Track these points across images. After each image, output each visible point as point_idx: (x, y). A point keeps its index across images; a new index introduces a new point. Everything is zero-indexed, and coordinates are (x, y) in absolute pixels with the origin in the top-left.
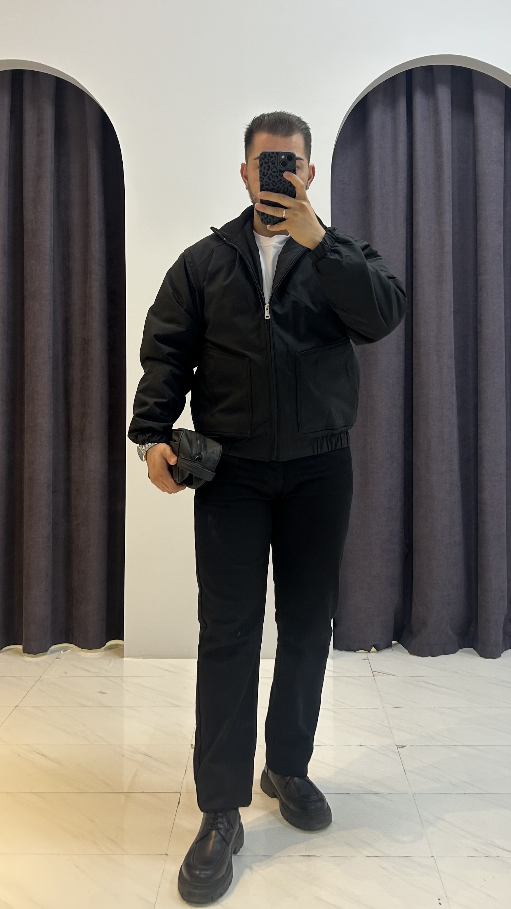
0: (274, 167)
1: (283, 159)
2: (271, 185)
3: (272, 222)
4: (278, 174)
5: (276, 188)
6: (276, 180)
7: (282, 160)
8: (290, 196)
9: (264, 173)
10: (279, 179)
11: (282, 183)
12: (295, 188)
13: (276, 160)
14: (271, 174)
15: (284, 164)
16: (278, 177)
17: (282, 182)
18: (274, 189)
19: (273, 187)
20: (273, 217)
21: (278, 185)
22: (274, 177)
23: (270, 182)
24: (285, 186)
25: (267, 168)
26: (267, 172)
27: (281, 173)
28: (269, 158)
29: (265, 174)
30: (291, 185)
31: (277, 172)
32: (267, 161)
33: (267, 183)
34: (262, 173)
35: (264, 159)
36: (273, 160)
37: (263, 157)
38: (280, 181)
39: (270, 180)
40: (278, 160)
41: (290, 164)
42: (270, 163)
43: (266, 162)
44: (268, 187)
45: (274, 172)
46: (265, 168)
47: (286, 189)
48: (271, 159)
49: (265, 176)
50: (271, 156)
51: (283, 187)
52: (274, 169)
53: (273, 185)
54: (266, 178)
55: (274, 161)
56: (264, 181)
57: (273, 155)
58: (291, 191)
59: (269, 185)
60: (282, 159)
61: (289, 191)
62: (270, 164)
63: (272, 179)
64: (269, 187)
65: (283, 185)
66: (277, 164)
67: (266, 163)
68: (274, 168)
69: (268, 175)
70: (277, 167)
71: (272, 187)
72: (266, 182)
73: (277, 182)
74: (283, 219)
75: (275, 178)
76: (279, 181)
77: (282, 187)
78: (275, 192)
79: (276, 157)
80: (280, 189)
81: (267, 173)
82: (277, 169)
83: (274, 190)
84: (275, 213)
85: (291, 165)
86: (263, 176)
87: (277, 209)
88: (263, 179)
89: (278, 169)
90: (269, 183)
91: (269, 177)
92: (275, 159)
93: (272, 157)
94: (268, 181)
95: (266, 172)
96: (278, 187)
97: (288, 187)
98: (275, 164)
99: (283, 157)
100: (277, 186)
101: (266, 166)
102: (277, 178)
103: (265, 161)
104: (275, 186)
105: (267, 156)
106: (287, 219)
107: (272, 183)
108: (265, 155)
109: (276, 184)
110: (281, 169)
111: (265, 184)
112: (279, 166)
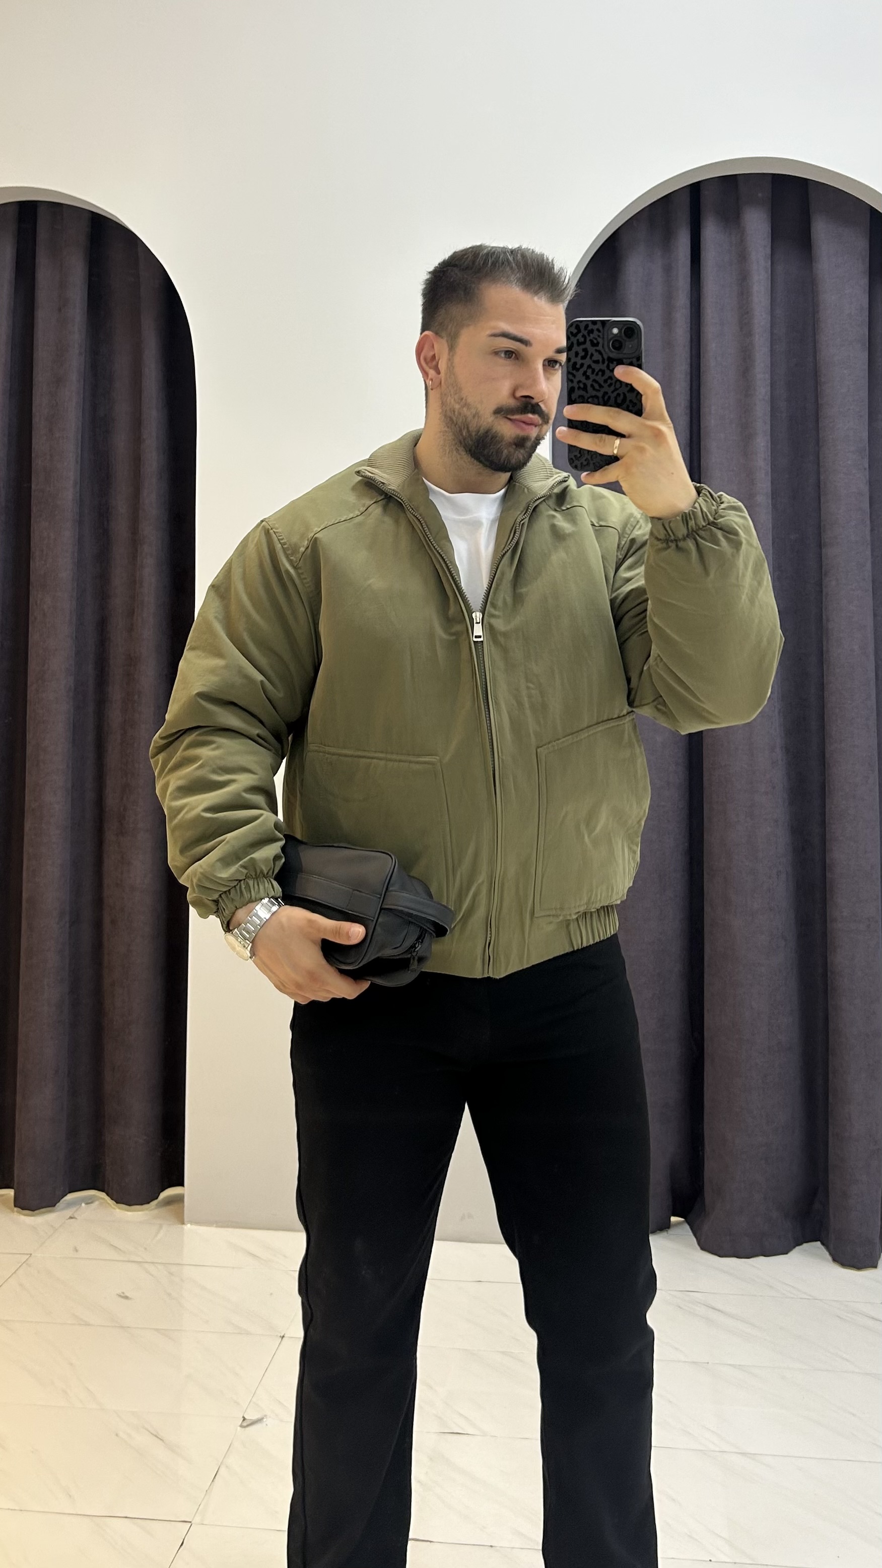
0: (596, 350)
1: (616, 335)
2: (589, 388)
3: (592, 466)
4: (604, 367)
5: (600, 394)
6: (600, 379)
7: (614, 337)
8: (631, 411)
9: (575, 363)
10: (606, 377)
11: (613, 385)
12: (641, 395)
13: (601, 336)
14: (589, 367)
15: (617, 345)
16: (603, 372)
17: (613, 381)
18: (597, 397)
19: (594, 393)
20: (595, 454)
21: (606, 388)
22: (595, 373)
23: (589, 383)
24: (620, 391)
25: (582, 354)
26: (583, 361)
27: (611, 365)
28: (586, 333)
29: (578, 366)
30: (632, 389)
31: (603, 362)
32: (582, 340)
33: (582, 385)
34: (571, 363)
35: (575, 335)
36: (594, 338)
37: (575, 331)
38: (609, 381)
39: (588, 378)
40: (605, 337)
41: (630, 346)
42: (588, 343)
43: (580, 341)
44: (582, 393)
45: (597, 362)
46: (577, 354)
47: (622, 396)
48: (589, 335)
49: (578, 370)
50: (590, 328)
51: (615, 393)
52: (597, 357)
53: (594, 389)
54: (579, 376)
55: (596, 339)
56: (576, 380)
57: (595, 327)
58: (631, 401)
59: (585, 388)
60: (612, 336)
61: (628, 402)
62: (588, 345)
63: (593, 377)
64: (585, 392)
65: (616, 389)
66: (603, 347)
67: (579, 344)
68: (598, 353)
69: (585, 368)
70: (602, 351)
71: (591, 392)
72: (579, 382)
73: (602, 383)
74: (614, 459)
75: (597, 374)
76: (606, 381)
77: (613, 392)
78: (599, 404)
79: (601, 329)
80: (609, 397)
81: (582, 365)
82: (603, 357)
83: (596, 400)
84: (596, 444)
85: (631, 348)
86: (573, 370)
87: (602, 437)
88: (574, 376)
89: (606, 357)
90: (585, 385)
91: (585, 373)
92: (599, 336)
93: (592, 331)
94: (583, 379)
95: (579, 361)
96: (606, 393)
97: (626, 393)
98: (598, 343)
99: (615, 331)
100: (603, 390)
101: (579, 349)
102: (603, 375)
103: (578, 340)
104: (599, 391)
105: (582, 328)
106: (622, 457)
107: (592, 386)
108: (578, 327)
109: (601, 386)
110: (612, 355)
111: (578, 386)
112: (607, 350)
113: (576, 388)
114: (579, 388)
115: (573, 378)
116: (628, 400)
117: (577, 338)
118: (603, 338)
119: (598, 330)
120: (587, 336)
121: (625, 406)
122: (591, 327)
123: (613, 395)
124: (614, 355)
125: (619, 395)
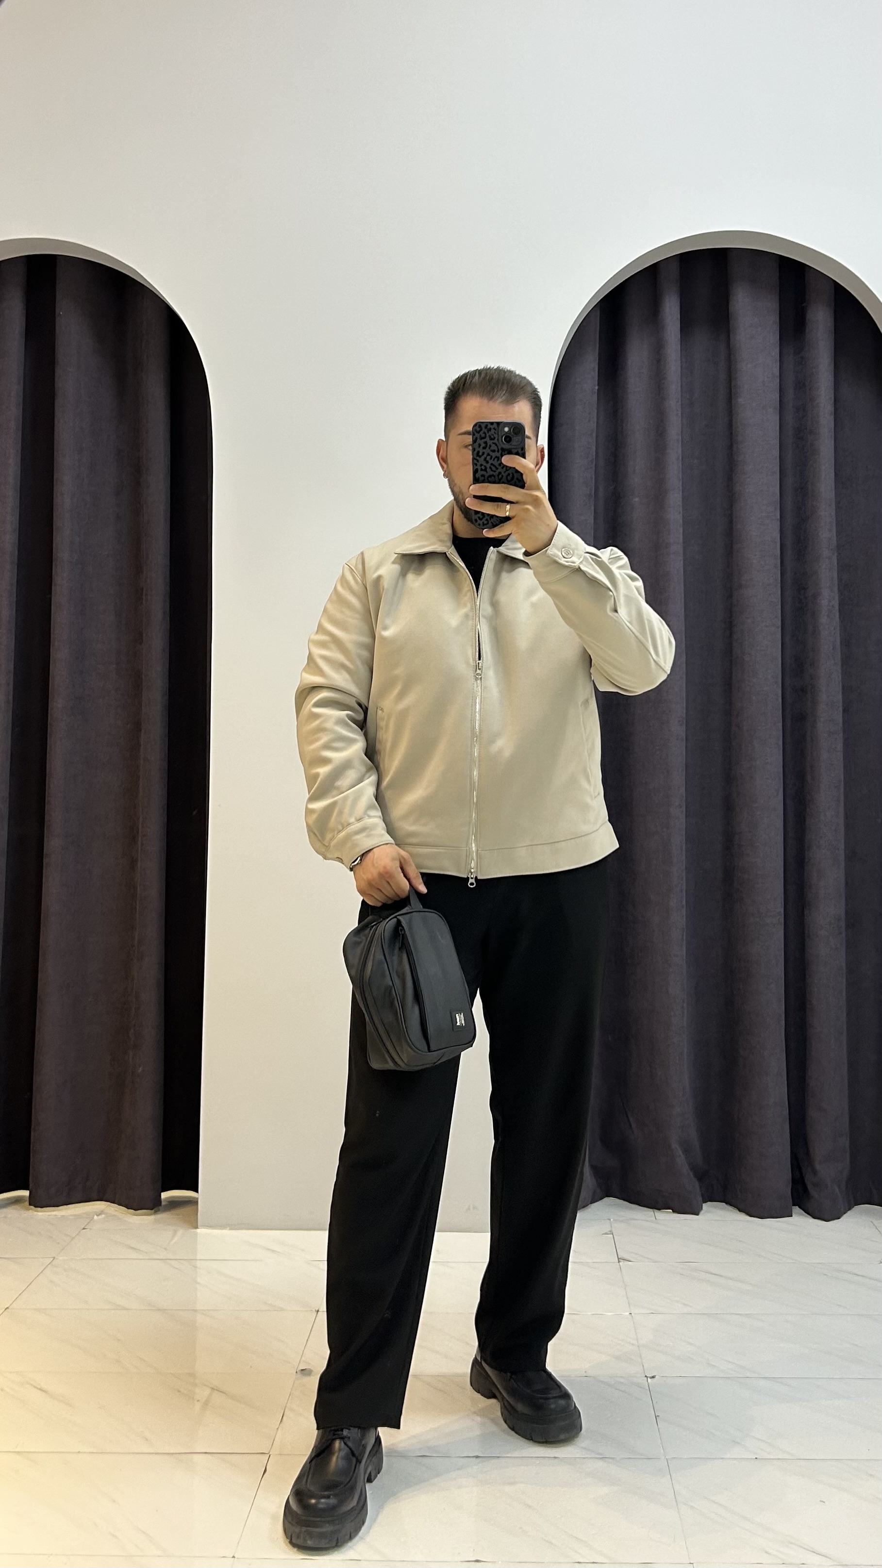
1: (507, 433)
2: (488, 470)
8: (516, 486)
13: (497, 433)
14: (488, 455)
15: (508, 439)
19: (492, 473)
21: (498, 472)
22: (492, 459)
23: (488, 466)
25: (483, 445)
26: (484, 450)
28: (486, 431)
29: (480, 454)
31: (498, 451)
32: (483, 436)
33: (483, 468)
36: (492, 434)
39: (487, 462)
40: (500, 434)
42: (487, 437)
44: (484, 473)
45: (494, 451)
46: (480, 448)
48: (488, 432)
52: (494, 447)
53: (492, 470)
54: (481, 460)
59: (485, 470)
60: (504, 433)
62: (487, 439)
63: (490, 462)
64: (486, 473)
66: (498, 440)
67: (482, 438)
68: (494, 445)
70: (497, 443)
71: (490, 472)
72: (481, 465)
74: (508, 519)
78: (494, 482)
81: (483, 453)
82: (497, 447)
84: (495, 509)
87: (498, 505)
89: (500, 448)
91: (486, 458)
92: (495, 433)
93: (490, 430)
94: (485, 464)
95: (481, 451)
98: (495, 438)
99: (506, 429)
101: (482, 442)
104: (495, 471)
106: (513, 517)
107: (490, 468)
109: (497, 469)
110: (505, 447)
111: (480, 468)
112: (501, 443)
113: (479, 470)
114: (482, 470)
115: (477, 463)
116: (515, 477)
117: (479, 435)
118: (498, 435)
119: (494, 429)
120: (487, 434)
121: (513, 481)
122: (489, 426)
123: (505, 475)
124: (507, 446)
125: (509, 474)
